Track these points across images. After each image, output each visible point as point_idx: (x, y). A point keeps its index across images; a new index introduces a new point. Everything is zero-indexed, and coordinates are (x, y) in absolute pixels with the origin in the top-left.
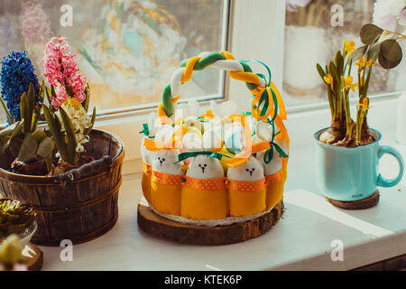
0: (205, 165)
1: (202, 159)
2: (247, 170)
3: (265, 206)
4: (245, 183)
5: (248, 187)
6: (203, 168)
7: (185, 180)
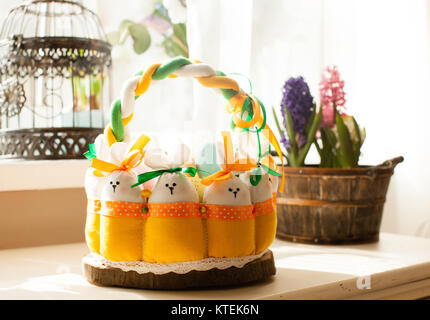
0: (174, 185)
1: (169, 178)
2: (230, 190)
3: (254, 247)
4: (228, 208)
5: (232, 214)
6: (171, 189)
7: (147, 210)
